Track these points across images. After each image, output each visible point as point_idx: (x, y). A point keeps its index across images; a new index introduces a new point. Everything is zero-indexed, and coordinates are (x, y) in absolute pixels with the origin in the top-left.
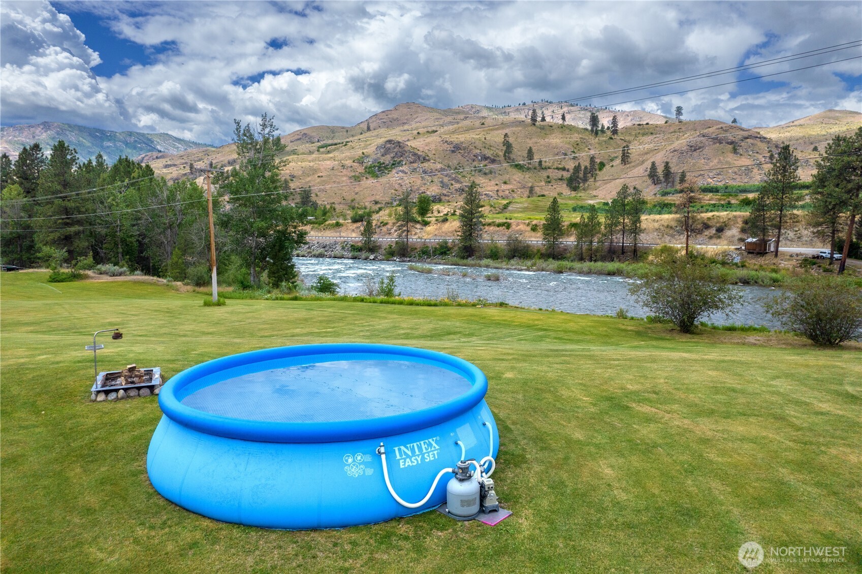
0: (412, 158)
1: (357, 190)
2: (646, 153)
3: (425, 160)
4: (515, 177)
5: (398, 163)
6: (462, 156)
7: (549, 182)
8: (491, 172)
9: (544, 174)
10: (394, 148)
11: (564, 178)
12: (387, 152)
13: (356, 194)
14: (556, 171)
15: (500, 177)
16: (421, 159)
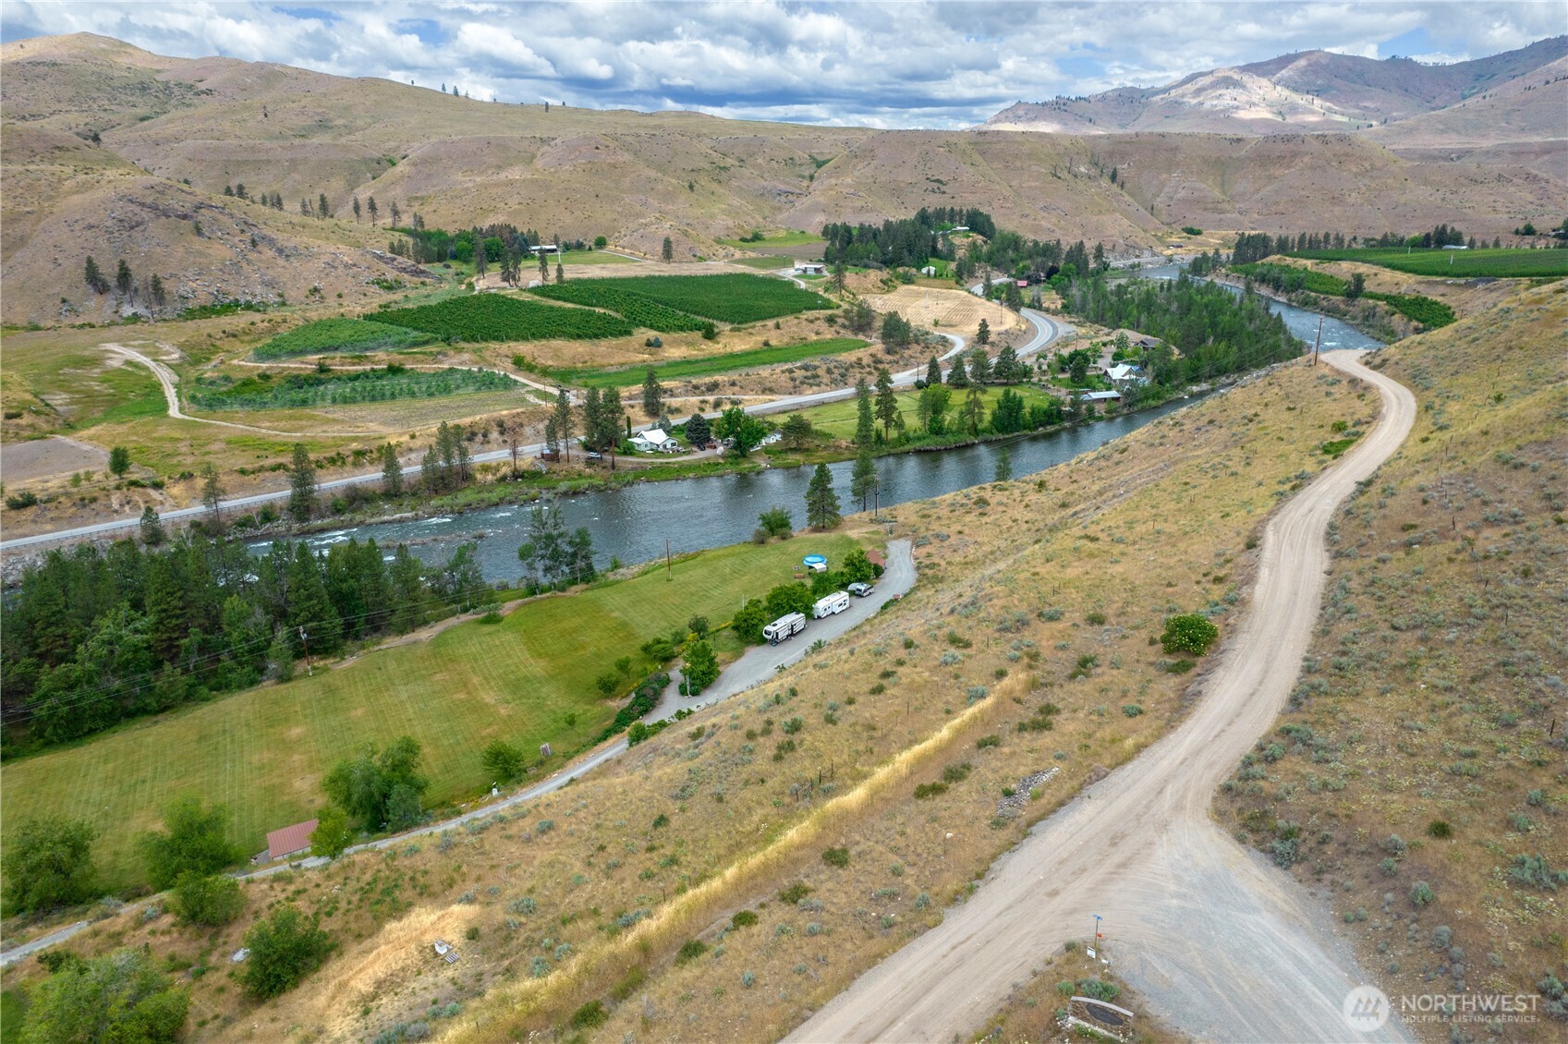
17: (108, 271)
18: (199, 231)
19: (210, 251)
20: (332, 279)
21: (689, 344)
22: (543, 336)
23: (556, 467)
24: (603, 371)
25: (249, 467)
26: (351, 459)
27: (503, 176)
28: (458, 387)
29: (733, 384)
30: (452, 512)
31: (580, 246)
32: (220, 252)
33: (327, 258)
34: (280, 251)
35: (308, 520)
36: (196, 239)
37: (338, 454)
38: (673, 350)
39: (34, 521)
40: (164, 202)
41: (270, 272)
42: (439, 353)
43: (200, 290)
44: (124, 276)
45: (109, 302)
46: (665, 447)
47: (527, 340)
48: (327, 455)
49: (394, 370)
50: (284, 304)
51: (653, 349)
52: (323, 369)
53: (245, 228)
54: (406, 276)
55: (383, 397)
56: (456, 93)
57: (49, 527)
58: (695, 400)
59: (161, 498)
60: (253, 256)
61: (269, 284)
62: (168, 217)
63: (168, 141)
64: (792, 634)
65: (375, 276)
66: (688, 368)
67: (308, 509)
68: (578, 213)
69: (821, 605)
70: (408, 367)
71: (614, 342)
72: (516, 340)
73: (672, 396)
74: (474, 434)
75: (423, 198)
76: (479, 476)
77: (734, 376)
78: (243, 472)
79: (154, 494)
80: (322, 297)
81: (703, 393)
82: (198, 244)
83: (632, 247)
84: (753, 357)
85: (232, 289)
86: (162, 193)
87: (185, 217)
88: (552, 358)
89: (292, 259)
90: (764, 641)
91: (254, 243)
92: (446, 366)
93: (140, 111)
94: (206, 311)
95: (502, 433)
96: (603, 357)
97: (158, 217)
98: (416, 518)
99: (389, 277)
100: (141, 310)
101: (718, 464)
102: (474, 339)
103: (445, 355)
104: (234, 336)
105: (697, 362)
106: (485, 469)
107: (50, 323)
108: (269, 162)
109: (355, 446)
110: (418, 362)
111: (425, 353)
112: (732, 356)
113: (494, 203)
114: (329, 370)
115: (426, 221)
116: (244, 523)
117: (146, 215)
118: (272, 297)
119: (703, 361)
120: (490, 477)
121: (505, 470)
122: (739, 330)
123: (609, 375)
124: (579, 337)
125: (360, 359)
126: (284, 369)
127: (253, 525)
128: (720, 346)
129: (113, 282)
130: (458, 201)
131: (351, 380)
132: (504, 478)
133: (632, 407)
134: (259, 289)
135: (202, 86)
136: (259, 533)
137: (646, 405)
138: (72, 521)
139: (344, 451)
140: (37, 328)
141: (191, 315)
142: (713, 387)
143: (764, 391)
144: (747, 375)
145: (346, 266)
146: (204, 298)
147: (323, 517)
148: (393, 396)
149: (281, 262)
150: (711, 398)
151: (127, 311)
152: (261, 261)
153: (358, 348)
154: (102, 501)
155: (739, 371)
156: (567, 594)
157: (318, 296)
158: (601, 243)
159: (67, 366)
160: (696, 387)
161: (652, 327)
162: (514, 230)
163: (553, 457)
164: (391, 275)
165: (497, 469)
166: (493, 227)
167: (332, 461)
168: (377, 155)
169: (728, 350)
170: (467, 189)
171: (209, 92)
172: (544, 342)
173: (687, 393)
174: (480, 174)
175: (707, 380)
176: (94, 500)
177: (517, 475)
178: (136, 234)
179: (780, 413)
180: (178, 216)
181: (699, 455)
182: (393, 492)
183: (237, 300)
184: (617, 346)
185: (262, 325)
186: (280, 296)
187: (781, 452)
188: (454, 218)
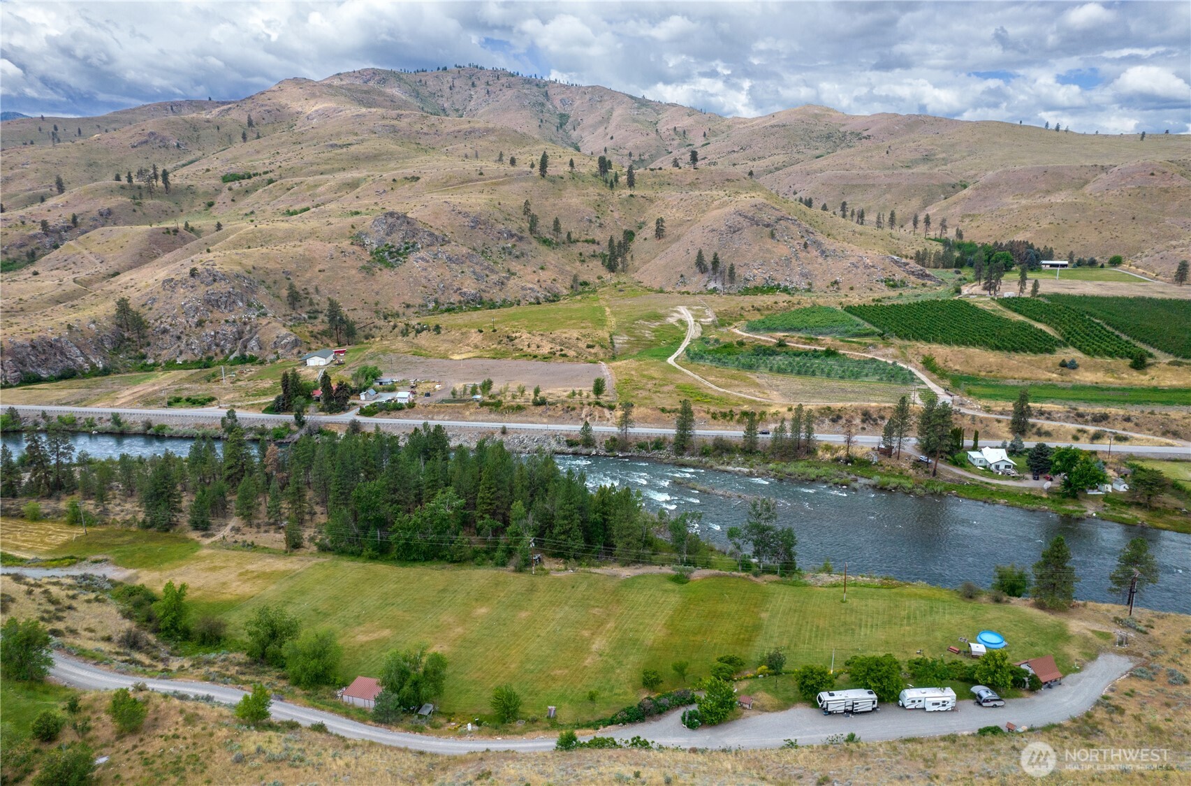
0: (427, 240)
1: (375, 287)
2: (680, 225)
3: (445, 242)
4: (550, 259)
5: (413, 246)
6: (485, 233)
7: (584, 261)
8: (523, 254)
9: (576, 249)
10: (401, 225)
11: (597, 253)
12: (391, 230)
13: (377, 293)
14: (586, 244)
15: (534, 260)
16: (440, 240)
17: (708, 259)
18: (772, 236)
19: (775, 250)
20: (851, 275)
21: (1108, 370)
22: (964, 343)
23: (886, 461)
24: (1002, 383)
25: (668, 407)
26: (737, 417)
27: (1047, 200)
28: (867, 375)
29: (1128, 419)
30: (774, 477)
31: (1092, 263)
32: (782, 250)
33: (853, 260)
34: (823, 252)
35: (681, 455)
36: (770, 241)
37: (731, 411)
38: (1088, 374)
39: (541, 415)
40: (758, 216)
41: (810, 267)
42: (871, 345)
43: (758, 275)
44: (716, 262)
45: (705, 278)
46: (997, 467)
47: (950, 344)
48: (723, 410)
49: (830, 353)
50: (809, 290)
51: (1065, 370)
52: (781, 344)
53: (805, 235)
54: (912, 278)
55: (806, 373)
56: (1057, 129)
57: (545, 420)
58: (1072, 427)
59: (609, 416)
60: (802, 255)
61: (804, 275)
62: (758, 225)
63: (816, 172)
64: (850, 712)
65: (886, 275)
66: (1094, 394)
67: (684, 449)
68: (1106, 234)
69: (911, 695)
70: (841, 352)
71: (1030, 357)
72: (940, 343)
73: (1048, 419)
74: (839, 417)
75: (974, 215)
76: (820, 453)
77: (1134, 411)
78: (663, 410)
79: (607, 412)
80: (838, 289)
81: (1086, 422)
82: (770, 244)
83: (1147, 267)
84: (1179, 395)
85: (779, 276)
86: (760, 210)
87: (768, 226)
88: (961, 364)
89: (829, 258)
90: (815, 705)
91: (806, 246)
92: (870, 356)
93: (818, 152)
94: (757, 290)
95: (863, 421)
96: (1010, 369)
97: (752, 225)
98: (751, 475)
99: (897, 278)
100: (719, 285)
101: (1041, 498)
102: (906, 337)
103: (875, 347)
104: (759, 310)
105: (1108, 389)
106: (828, 448)
107: (670, 289)
108: (874, 185)
109: (746, 408)
110: (855, 350)
111: (860, 343)
112: (1155, 389)
113: (1028, 222)
114: (785, 346)
115: (965, 234)
116: (642, 446)
117: (745, 223)
118: (804, 285)
119: (1114, 389)
120: (828, 456)
121: (842, 453)
122: (1179, 364)
123: (1006, 387)
124: (998, 348)
125: (811, 340)
126: (756, 340)
127: (647, 450)
128: (1147, 377)
129: (710, 266)
130: (1000, 219)
131: (795, 355)
132: (838, 460)
133: (999, 421)
134: (796, 278)
135: (865, 134)
136: (648, 455)
137: (1013, 423)
138: (557, 420)
139: (736, 410)
140: (662, 291)
141: (747, 292)
142: (1103, 418)
143: (1164, 434)
144: (1152, 413)
145: (867, 267)
146: (759, 282)
147: (693, 455)
148: (813, 374)
149: (820, 260)
150: (1092, 429)
151: (712, 285)
152: (806, 259)
153: (813, 331)
154: (577, 411)
155: (1141, 407)
156: (758, 580)
157: (836, 286)
158: (1116, 262)
159: (642, 319)
160: (1080, 415)
161: (1080, 348)
162: (1031, 247)
163: (887, 452)
164: (899, 275)
165: (837, 450)
166: (1012, 243)
167: (724, 415)
168: (953, 181)
169: (1154, 383)
170: (1012, 210)
171: (868, 137)
172: (963, 348)
173: (1067, 419)
174: (1028, 197)
175: (1099, 409)
176: (574, 409)
177: (850, 459)
178: (736, 236)
179: (1169, 460)
180: (764, 225)
181: (1029, 483)
182: (749, 450)
183: (779, 285)
184: (1030, 362)
185: (781, 304)
186: (810, 284)
187: (1123, 504)
188: (991, 233)
